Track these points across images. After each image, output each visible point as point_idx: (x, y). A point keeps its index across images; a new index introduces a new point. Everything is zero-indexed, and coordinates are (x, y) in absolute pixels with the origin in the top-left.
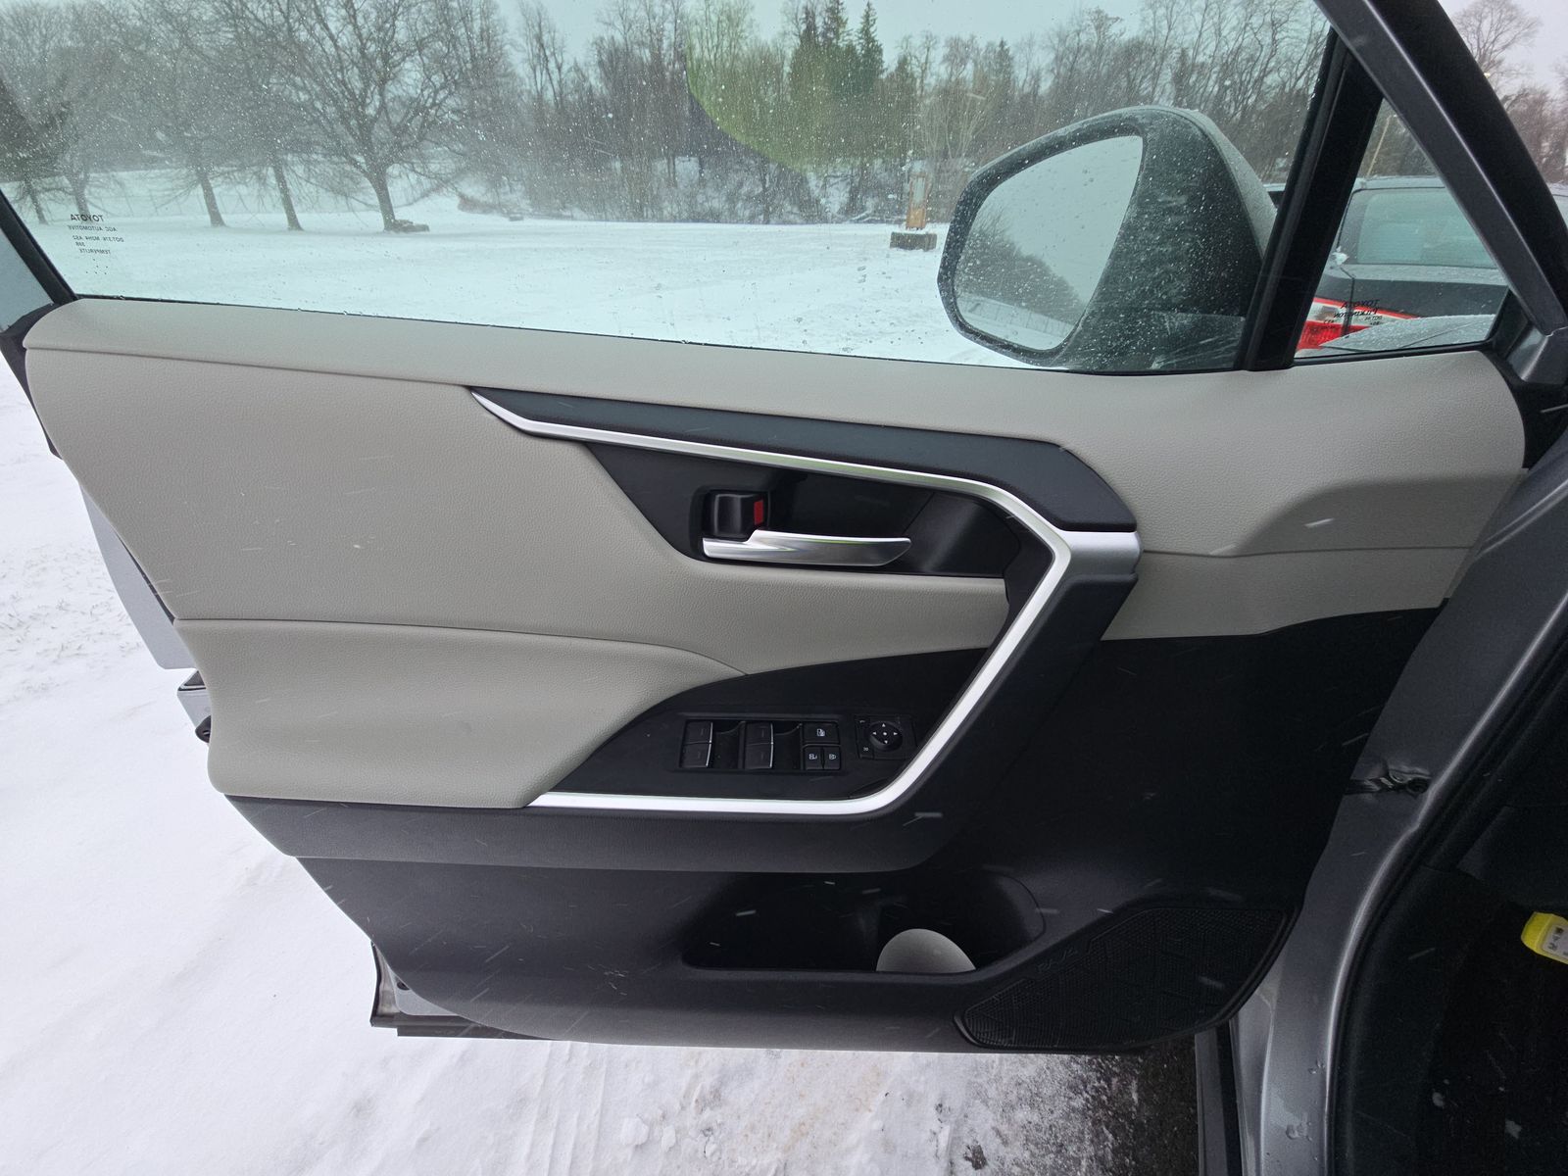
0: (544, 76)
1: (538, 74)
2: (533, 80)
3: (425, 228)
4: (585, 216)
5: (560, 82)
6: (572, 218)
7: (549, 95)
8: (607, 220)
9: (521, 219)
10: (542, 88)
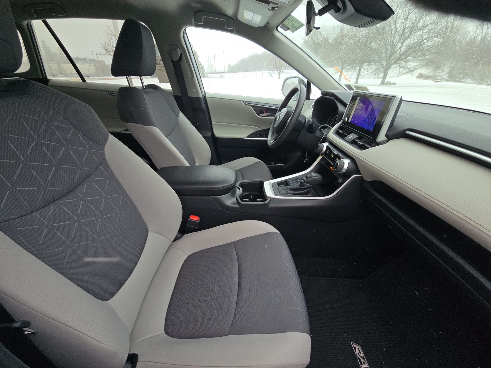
0: (480, 31)
1: (478, 30)
2: (475, 32)
3: (395, 84)
4: (472, 81)
5: (486, 33)
6: (465, 82)
7: (479, 38)
8: (482, 84)
9: (440, 82)
10: (477, 35)
